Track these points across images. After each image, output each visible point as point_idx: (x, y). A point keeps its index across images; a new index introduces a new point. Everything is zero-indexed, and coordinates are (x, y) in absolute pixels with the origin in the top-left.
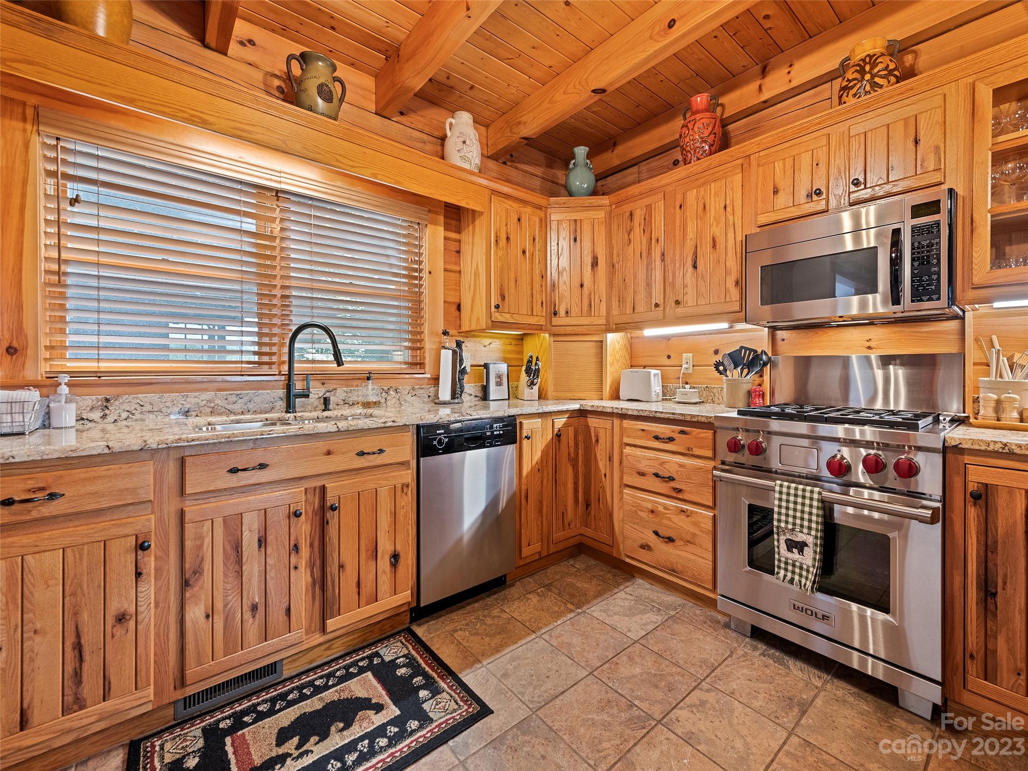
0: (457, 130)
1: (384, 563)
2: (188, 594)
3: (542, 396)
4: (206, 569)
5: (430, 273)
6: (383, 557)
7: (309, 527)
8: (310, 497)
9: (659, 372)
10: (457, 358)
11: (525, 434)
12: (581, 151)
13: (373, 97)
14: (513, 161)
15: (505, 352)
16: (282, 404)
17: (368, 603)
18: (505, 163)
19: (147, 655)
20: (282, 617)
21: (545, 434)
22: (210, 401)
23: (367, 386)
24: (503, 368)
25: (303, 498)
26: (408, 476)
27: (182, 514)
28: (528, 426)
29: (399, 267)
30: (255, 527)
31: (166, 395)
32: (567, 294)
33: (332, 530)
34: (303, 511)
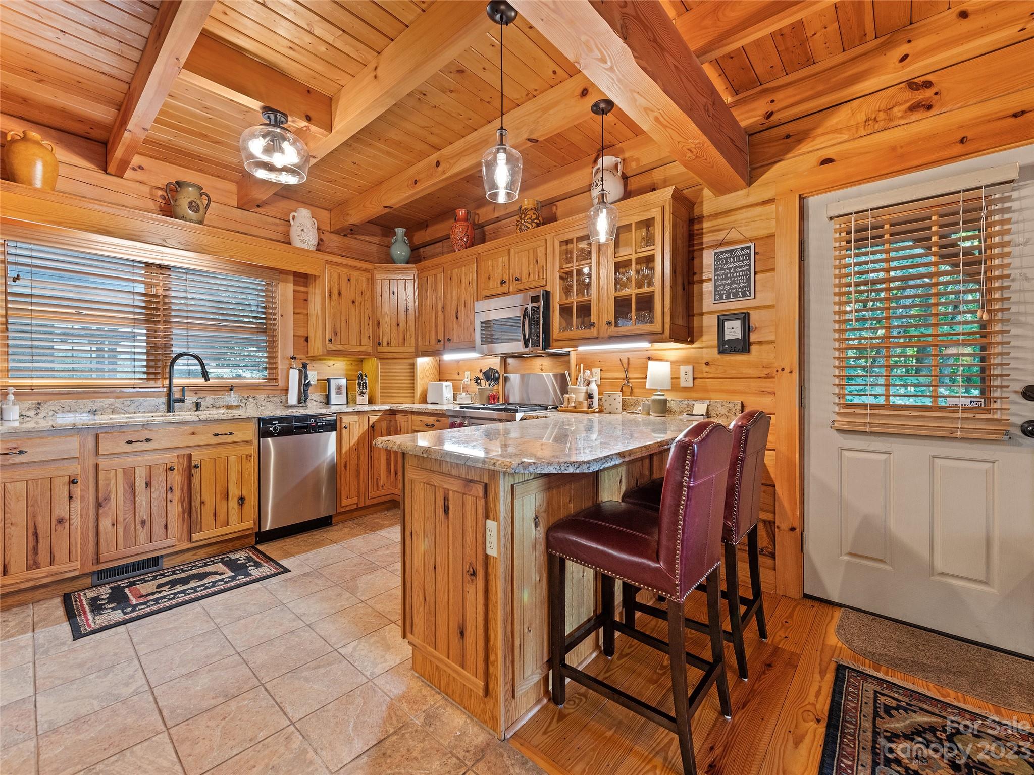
0: (298, 221)
1: (233, 503)
2: (101, 511)
3: (371, 401)
4: (112, 498)
5: (282, 316)
6: (232, 499)
7: (180, 478)
8: (181, 460)
9: (451, 384)
10: (303, 375)
11: (343, 426)
12: (400, 231)
13: (235, 197)
14: (353, 234)
15: (347, 370)
16: (164, 407)
17: (222, 526)
18: (345, 235)
19: (76, 543)
20: (162, 530)
21: (362, 425)
22: (111, 405)
23: (230, 395)
24: (343, 382)
25: (176, 460)
26: (253, 450)
27: (97, 465)
28: (346, 420)
29: (258, 312)
30: (144, 475)
31: (80, 401)
32: (388, 331)
33: (196, 481)
34: (176, 468)
